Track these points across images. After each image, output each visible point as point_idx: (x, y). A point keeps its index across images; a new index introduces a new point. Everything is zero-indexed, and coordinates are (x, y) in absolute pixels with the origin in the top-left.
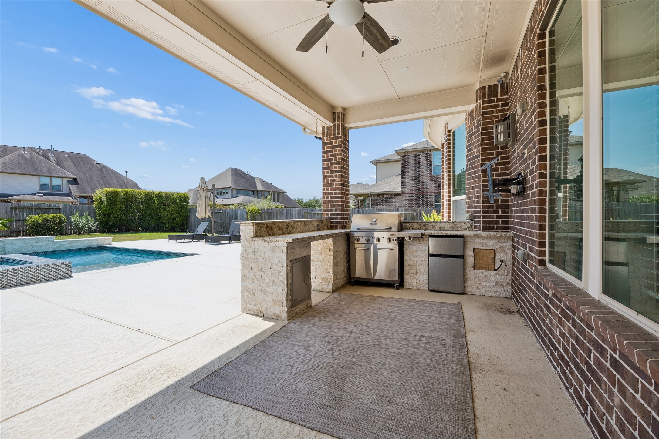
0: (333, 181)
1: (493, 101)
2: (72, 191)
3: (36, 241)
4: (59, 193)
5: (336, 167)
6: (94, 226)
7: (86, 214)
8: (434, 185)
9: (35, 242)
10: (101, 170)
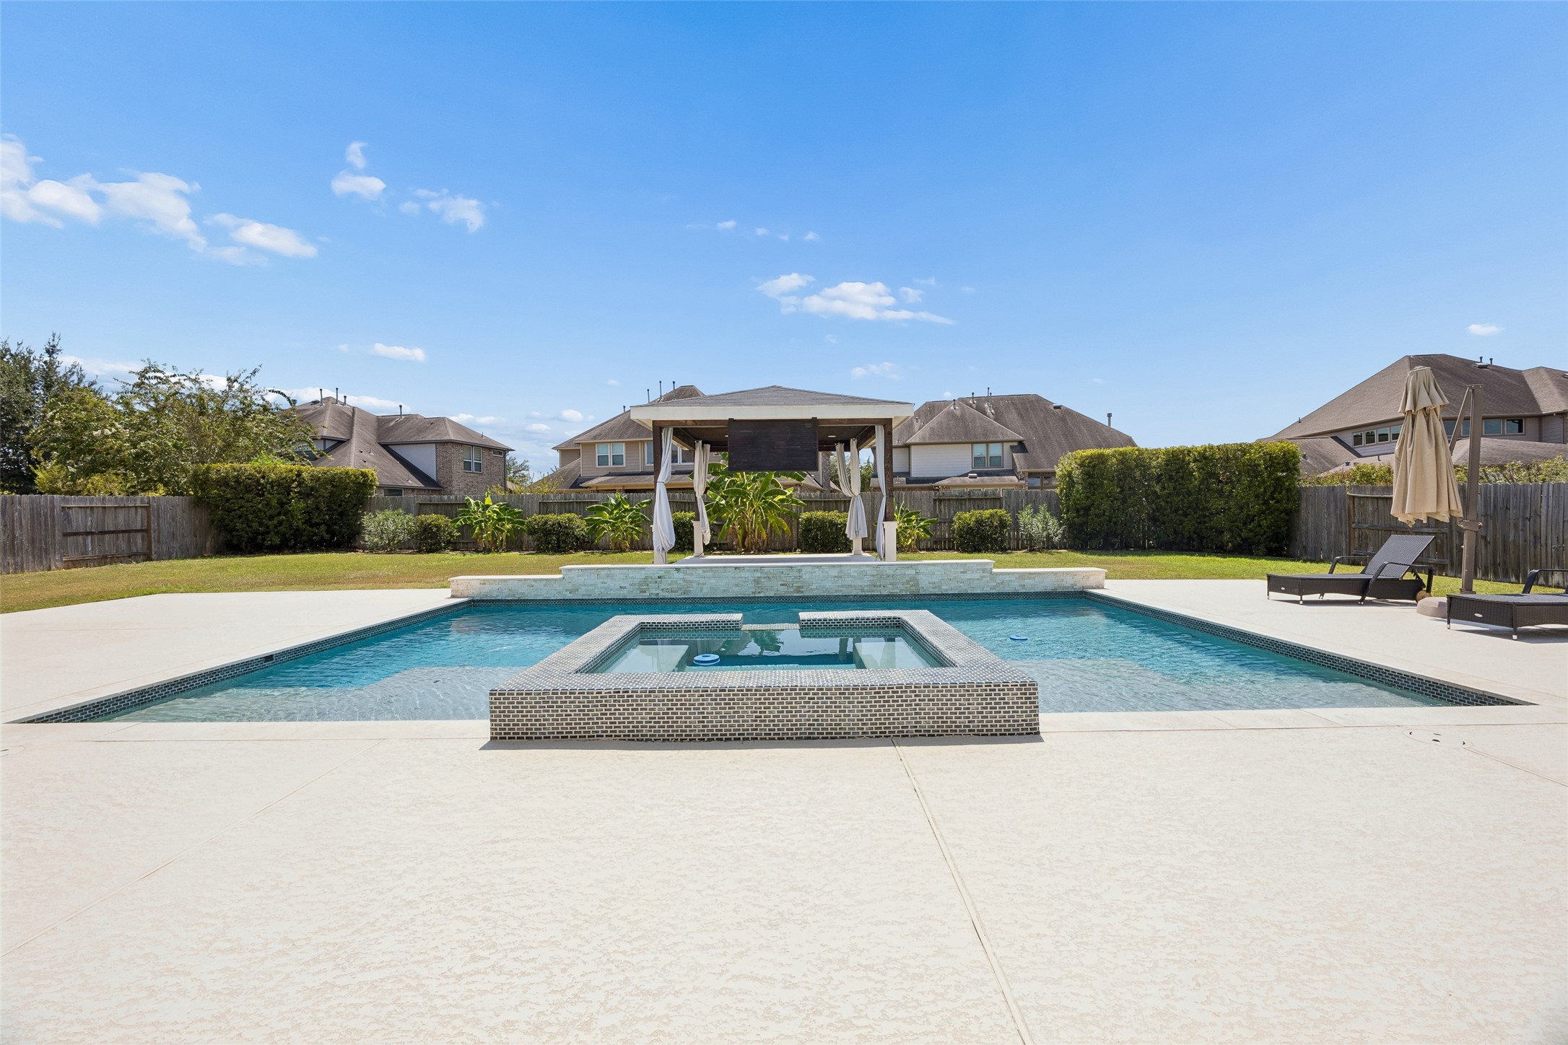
2: (1017, 465)
3: (962, 570)
4: (998, 471)
6: (1057, 535)
7: (1042, 508)
9: (961, 572)
10: (1063, 419)
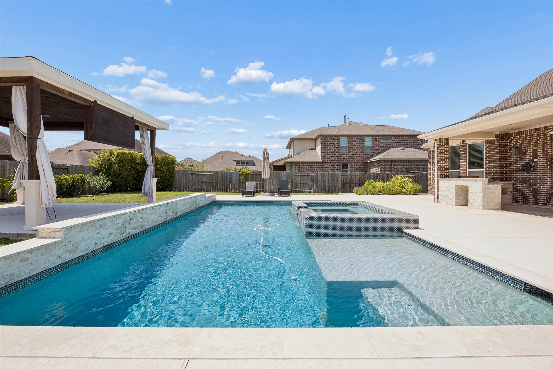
0: (446, 162)
1: (502, 139)
5: (446, 156)
8: (341, 158)
